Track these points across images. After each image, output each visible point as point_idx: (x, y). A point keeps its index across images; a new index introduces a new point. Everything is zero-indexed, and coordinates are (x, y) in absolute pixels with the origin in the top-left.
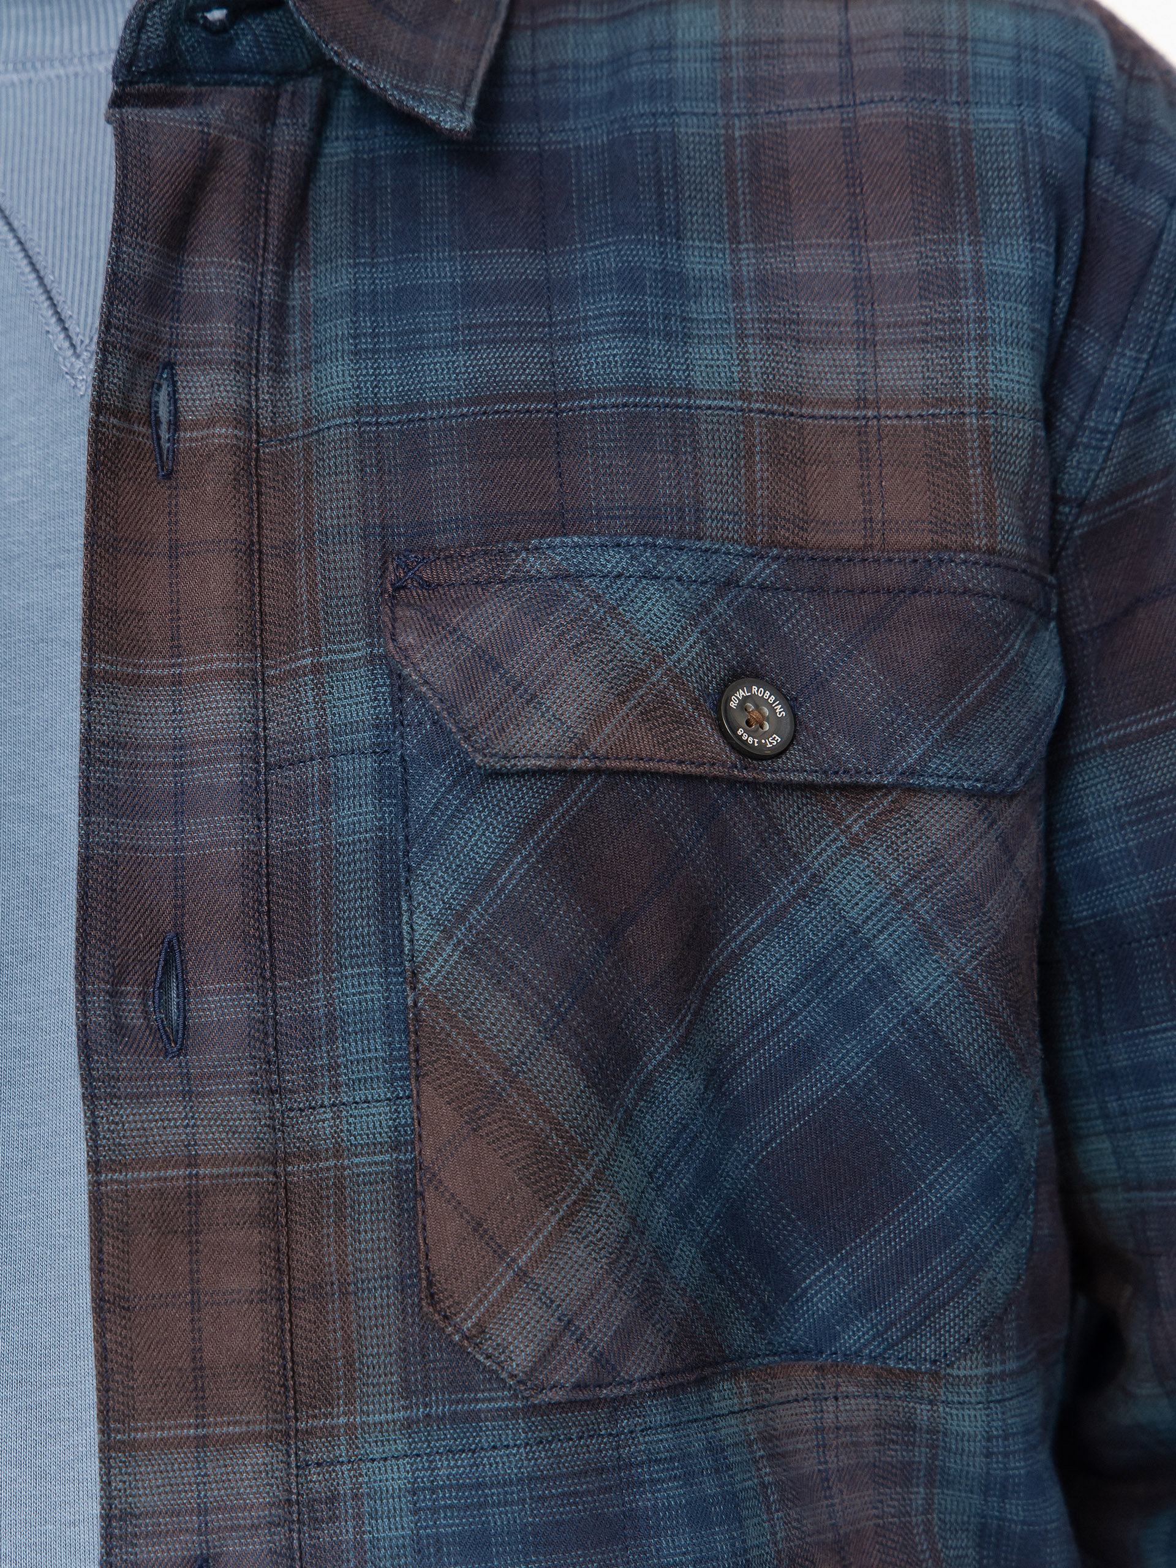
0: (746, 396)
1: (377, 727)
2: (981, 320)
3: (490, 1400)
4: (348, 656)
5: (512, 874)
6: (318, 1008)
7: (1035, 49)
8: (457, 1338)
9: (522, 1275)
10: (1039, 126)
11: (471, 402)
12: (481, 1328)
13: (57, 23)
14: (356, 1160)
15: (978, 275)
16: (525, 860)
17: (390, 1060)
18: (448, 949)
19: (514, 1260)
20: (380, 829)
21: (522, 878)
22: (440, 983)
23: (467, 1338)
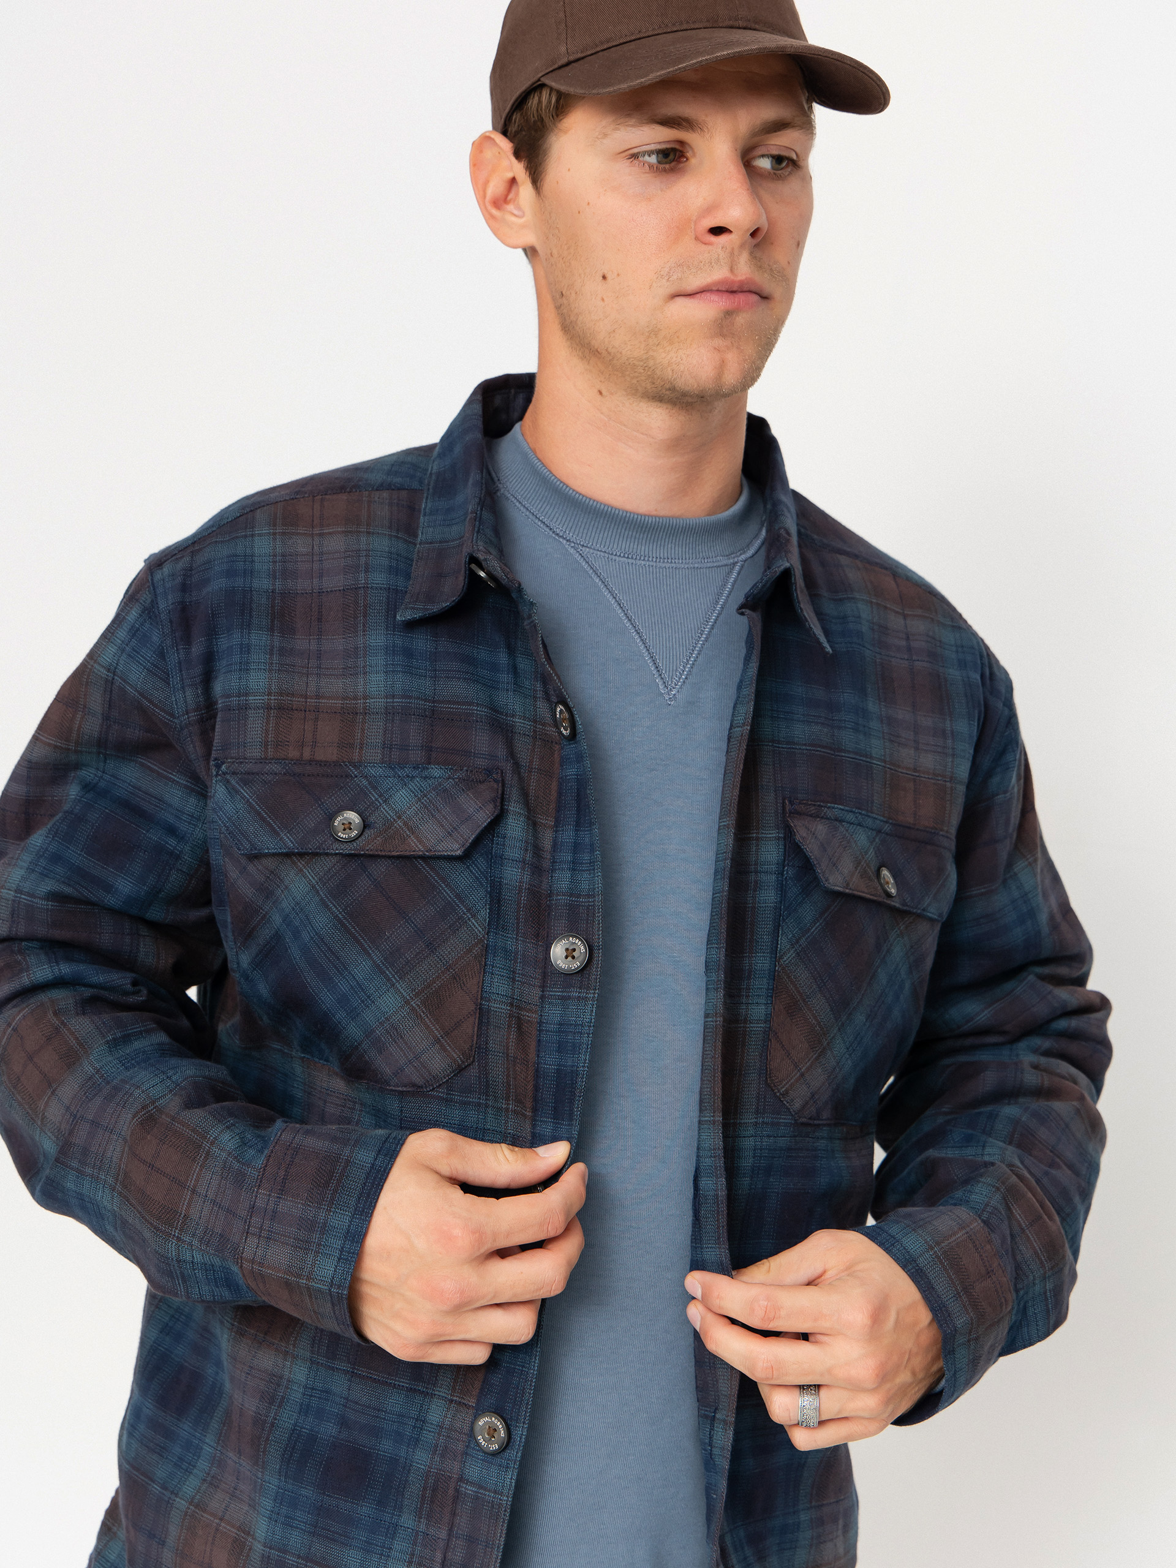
0: (885, 762)
1: (777, 864)
2: (953, 749)
3: (785, 1119)
4: (768, 836)
5: (816, 929)
6: (745, 966)
7: (962, 647)
8: (778, 1094)
9: (802, 1075)
10: (969, 678)
11: (810, 745)
12: (787, 1092)
13: (644, 541)
14: (751, 1025)
15: (952, 732)
16: (821, 924)
17: (768, 989)
18: (792, 952)
19: (800, 1069)
20: (776, 903)
21: (819, 930)
22: (787, 964)
23: (782, 1095)
